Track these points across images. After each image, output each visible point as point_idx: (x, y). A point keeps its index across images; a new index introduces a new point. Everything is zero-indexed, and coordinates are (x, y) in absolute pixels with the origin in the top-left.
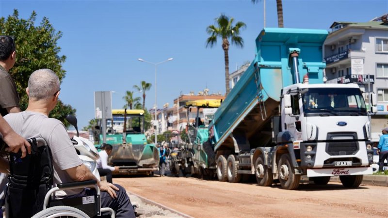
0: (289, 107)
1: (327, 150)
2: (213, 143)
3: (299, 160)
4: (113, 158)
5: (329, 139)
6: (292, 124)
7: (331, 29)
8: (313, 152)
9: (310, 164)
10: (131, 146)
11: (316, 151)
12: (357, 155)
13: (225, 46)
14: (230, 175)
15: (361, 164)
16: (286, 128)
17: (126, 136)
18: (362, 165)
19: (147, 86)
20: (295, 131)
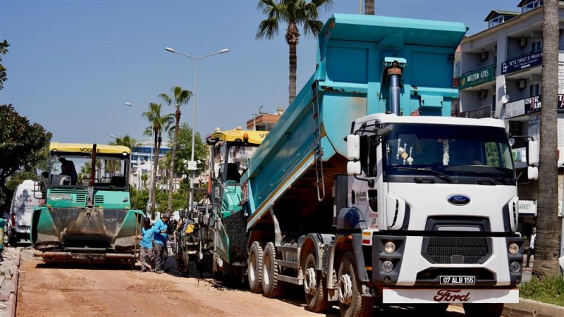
0: (355, 160)
1: (425, 251)
2: (246, 214)
3: (370, 268)
4: (67, 231)
5: (430, 229)
6: (364, 194)
7: (520, 8)
8: (396, 255)
9: (389, 278)
10: (101, 211)
11: (402, 252)
12: (488, 264)
13: (291, 37)
14: (267, 280)
15: (496, 282)
16: (353, 202)
17: (94, 193)
18: (497, 285)
19: (183, 95)
20: (368, 208)
